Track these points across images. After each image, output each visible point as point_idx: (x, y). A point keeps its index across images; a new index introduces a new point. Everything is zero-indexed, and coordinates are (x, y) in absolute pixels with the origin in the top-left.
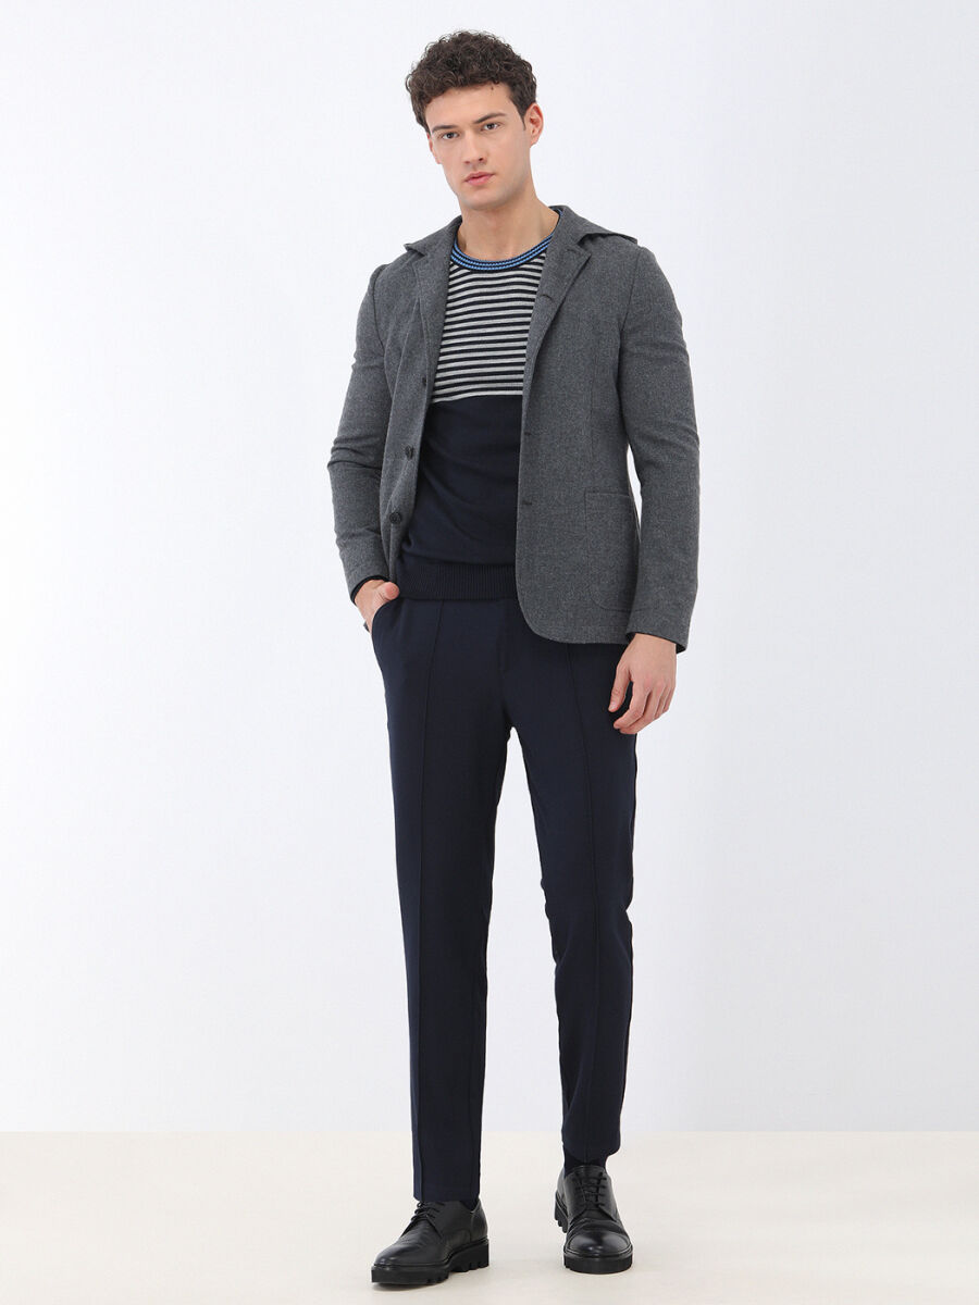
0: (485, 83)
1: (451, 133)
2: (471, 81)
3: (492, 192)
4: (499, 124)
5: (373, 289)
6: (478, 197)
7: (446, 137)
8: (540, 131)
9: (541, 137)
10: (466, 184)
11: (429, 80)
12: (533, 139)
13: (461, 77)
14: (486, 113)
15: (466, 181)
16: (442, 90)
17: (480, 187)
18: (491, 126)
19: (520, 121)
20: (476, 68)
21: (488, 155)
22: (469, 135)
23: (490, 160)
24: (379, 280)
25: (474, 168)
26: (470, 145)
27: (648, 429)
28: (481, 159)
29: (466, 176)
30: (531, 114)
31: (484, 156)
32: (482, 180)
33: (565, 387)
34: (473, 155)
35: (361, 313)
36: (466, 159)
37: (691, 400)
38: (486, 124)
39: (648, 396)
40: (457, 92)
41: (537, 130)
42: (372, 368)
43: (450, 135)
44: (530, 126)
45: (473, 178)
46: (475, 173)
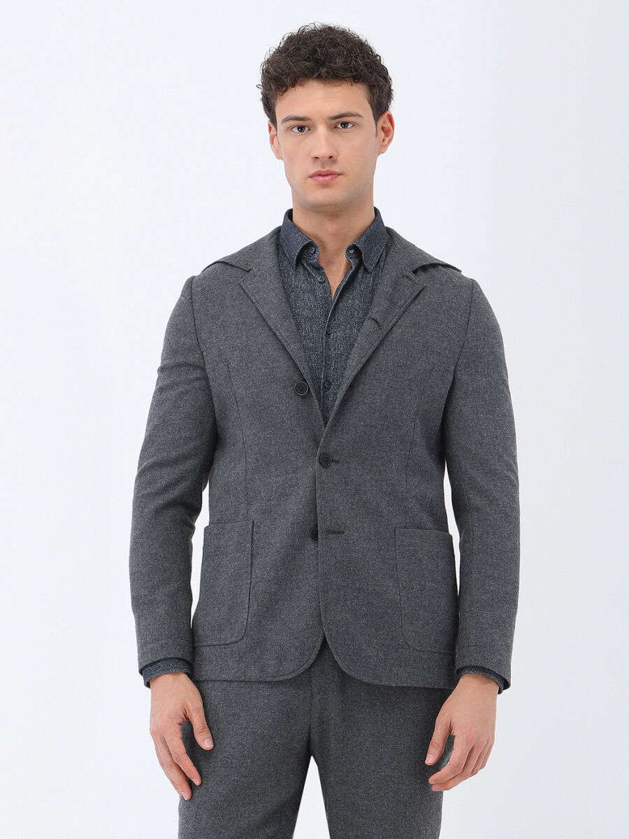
0: (346, 80)
1: (303, 126)
2: (331, 75)
3: (335, 194)
4: (354, 125)
5: (191, 298)
6: (319, 195)
7: (296, 130)
8: (390, 141)
9: (390, 147)
10: (310, 180)
12: (382, 148)
13: (324, 69)
14: (343, 111)
15: (311, 177)
17: (325, 186)
18: (345, 125)
19: (374, 125)
21: (338, 154)
22: (322, 130)
23: (340, 159)
24: (197, 289)
25: (323, 167)
26: (320, 141)
28: (330, 157)
29: (312, 171)
30: (384, 123)
31: (334, 154)
32: (327, 178)
33: (386, 416)
34: (323, 151)
36: (315, 154)
38: (340, 123)
41: (387, 139)
43: (301, 128)
44: (382, 134)
45: (319, 174)
46: (322, 170)
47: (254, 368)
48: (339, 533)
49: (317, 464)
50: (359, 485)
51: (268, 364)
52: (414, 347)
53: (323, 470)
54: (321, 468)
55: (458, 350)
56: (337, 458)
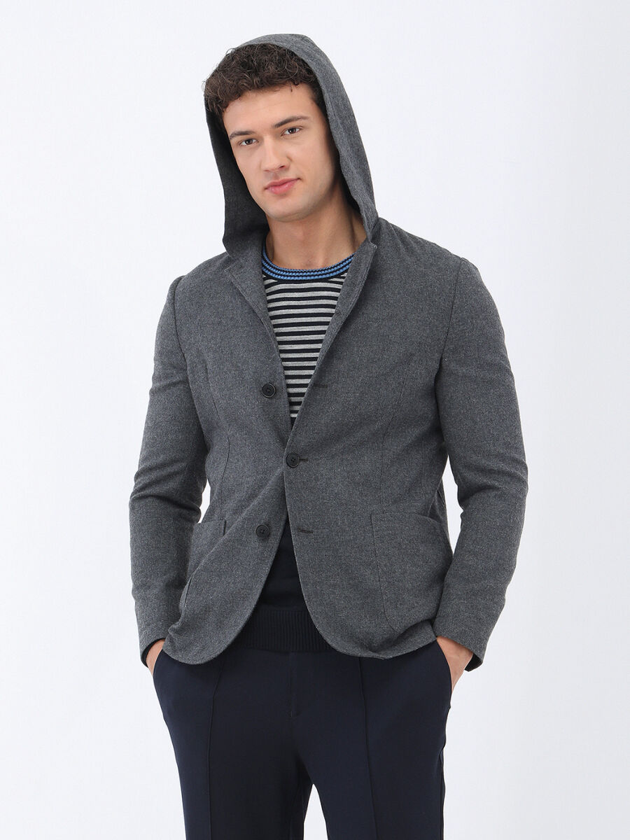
0: (284, 84)
1: (250, 139)
2: (268, 83)
4: (299, 129)
5: (174, 298)
6: (278, 206)
7: (244, 143)
10: (267, 192)
11: (224, 83)
13: (256, 80)
14: (286, 116)
15: (267, 189)
16: (238, 93)
17: (283, 195)
18: (292, 130)
20: (272, 69)
21: (290, 161)
22: (268, 141)
23: (293, 166)
24: (180, 289)
25: (276, 177)
26: (269, 152)
27: (475, 458)
28: (282, 167)
29: (267, 183)
31: (285, 162)
32: (287, 186)
34: (273, 162)
35: (160, 326)
36: (265, 167)
37: (518, 427)
38: (286, 128)
39: (476, 423)
40: (254, 95)
42: (174, 384)
43: (249, 142)
45: (274, 185)
46: (277, 181)
47: (225, 369)
48: (309, 532)
49: (285, 464)
50: (330, 479)
51: (238, 367)
52: (391, 340)
53: (291, 470)
54: (289, 468)
55: (443, 337)
56: (306, 458)
